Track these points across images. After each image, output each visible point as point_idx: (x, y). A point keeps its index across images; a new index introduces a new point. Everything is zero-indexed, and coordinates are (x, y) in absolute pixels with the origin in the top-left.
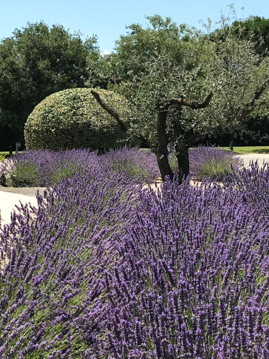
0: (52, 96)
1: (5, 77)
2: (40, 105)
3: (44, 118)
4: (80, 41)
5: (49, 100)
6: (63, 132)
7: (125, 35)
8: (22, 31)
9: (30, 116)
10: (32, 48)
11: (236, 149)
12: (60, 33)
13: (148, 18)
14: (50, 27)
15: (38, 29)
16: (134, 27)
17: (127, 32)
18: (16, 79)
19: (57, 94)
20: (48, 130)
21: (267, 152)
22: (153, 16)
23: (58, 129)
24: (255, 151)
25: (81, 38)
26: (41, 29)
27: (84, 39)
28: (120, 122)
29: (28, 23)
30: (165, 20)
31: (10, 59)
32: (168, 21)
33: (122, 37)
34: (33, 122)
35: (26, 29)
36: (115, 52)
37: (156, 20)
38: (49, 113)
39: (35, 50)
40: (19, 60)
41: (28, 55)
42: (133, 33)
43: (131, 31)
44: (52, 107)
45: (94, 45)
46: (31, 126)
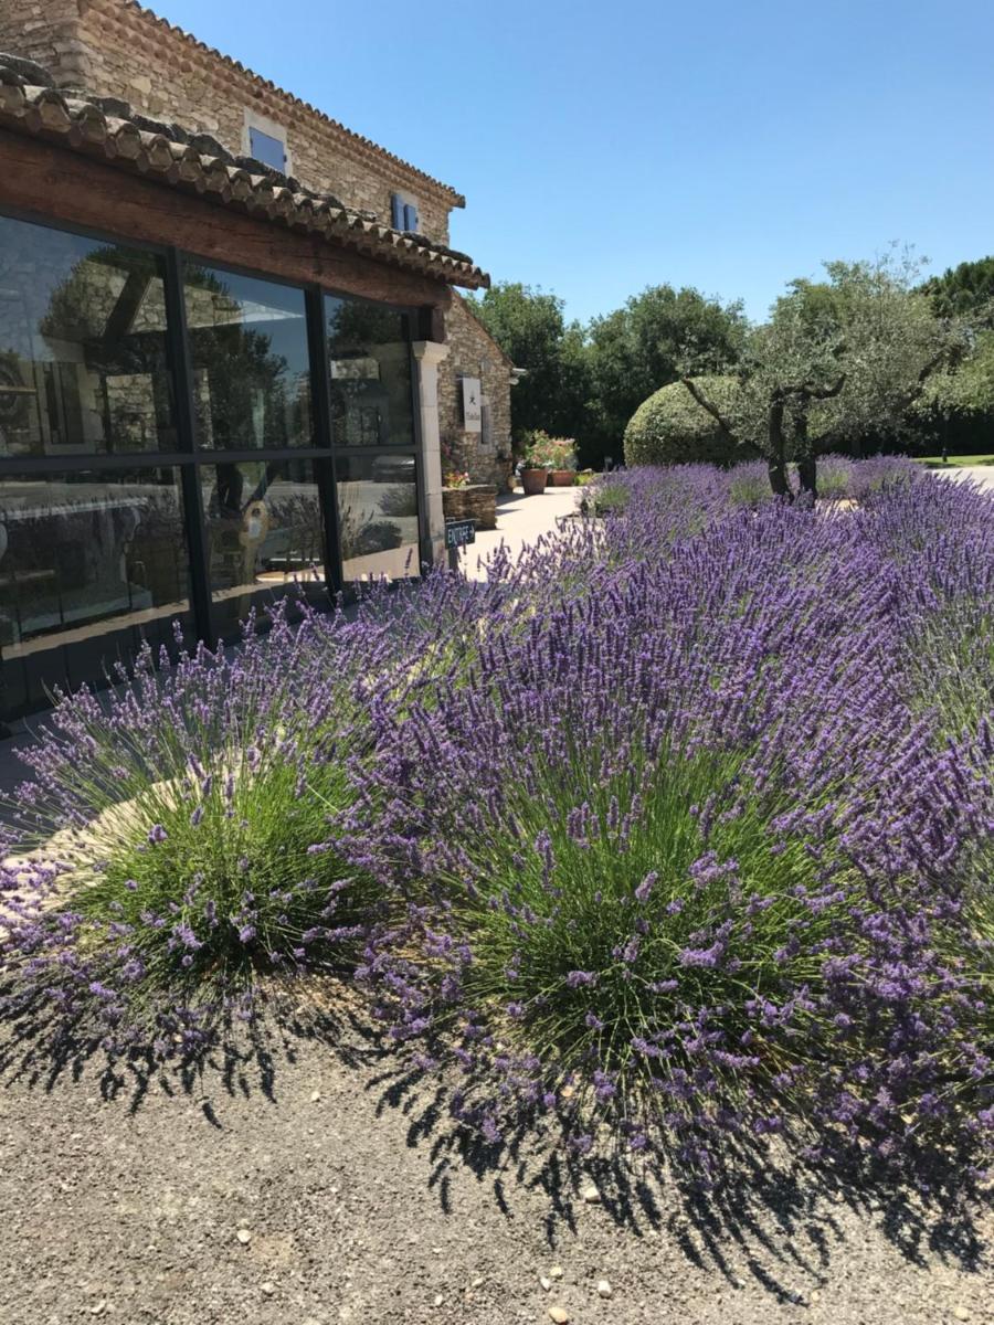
0: (663, 390)
1: (611, 368)
2: (646, 405)
3: (650, 421)
4: (718, 309)
5: (659, 396)
6: (675, 442)
7: (784, 296)
8: (639, 298)
9: (632, 420)
10: (651, 323)
11: (951, 460)
12: (691, 298)
13: (825, 264)
14: (677, 291)
15: (660, 295)
16: (798, 283)
17: (785, 292)
18: (627, 369)
19: (670, 387)
20: (654, 439)
21: (989, 463)
22: (834, 261)
23: (668, 436)
24: (980, 463)
25: (720, 304)
26: (666, 295)
27: (724, 306)
28: (721, 422)
29: (647, 287)
30: (851, 268)
31: (620, 340)
32: (857, 268)
33: (780, 300)
34: (635, 428)
35: (644, 296)
36: (771, 321)
37: (837, 269)
38: (657, 414)
39: (655, 326)
40: (632, 342)
41: (644, 333)
42: (796, 292)
43: (793, 289)
44: (661, 405)
45: (739, 314)
46: (632, 434)
